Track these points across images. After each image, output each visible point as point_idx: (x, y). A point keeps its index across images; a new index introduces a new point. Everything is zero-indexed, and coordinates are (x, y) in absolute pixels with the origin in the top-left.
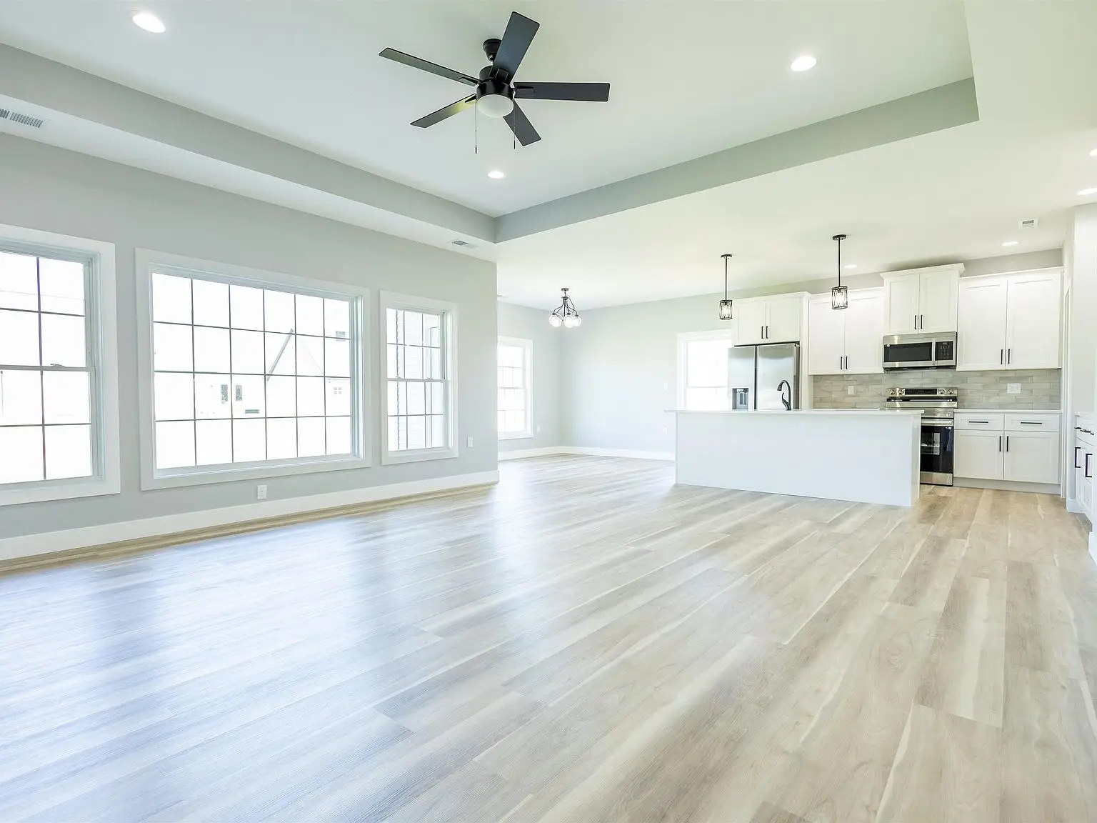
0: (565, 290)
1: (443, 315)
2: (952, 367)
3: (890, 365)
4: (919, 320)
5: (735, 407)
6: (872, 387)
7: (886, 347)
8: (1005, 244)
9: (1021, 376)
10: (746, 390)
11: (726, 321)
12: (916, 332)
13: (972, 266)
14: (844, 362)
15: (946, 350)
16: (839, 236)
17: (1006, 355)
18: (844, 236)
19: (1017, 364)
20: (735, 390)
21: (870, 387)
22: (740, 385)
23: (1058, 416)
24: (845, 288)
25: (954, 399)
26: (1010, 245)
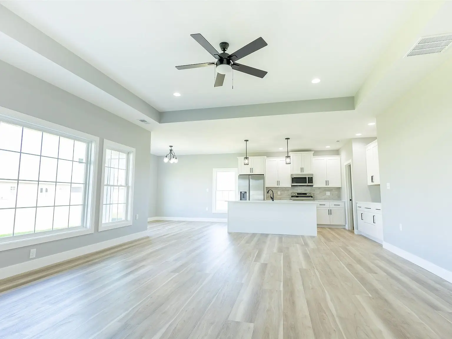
0: (171, 146)
1: (128, 153)
2: (313, 186)
3: (293, 184)
4: (302, 169)
5: (241, 199)
6: (286, 192)
7: (292, 178)
8: (326, 147)
9: (330, 189)
10: (246, 192)
11: (246, 165)
12: (301, 173)
13: (317, 153)
14: (278, 183)
15: (311, 180)
16: (287, 138)
17: (327, 182)
18: (289, 138)
19: (330, 185)
20: (241, 192)
21: (285, 192)
22: (243, 191)
23: (344, 203)
24: (290, 157)
25: (312, 197)
26: (328, 147)
